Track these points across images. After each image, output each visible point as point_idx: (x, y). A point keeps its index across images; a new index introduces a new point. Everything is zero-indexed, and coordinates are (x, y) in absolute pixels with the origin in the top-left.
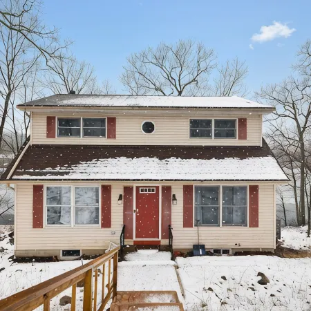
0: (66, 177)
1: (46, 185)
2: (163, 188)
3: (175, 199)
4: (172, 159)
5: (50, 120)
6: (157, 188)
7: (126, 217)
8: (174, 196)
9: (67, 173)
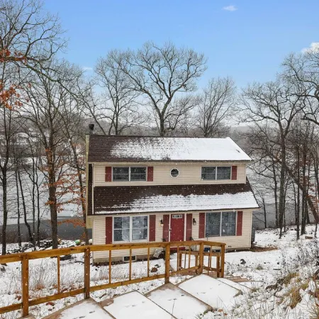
0: (129, 211)
1: (113, 217)
2: (187, 215)
3: (194, 221)
4: (192, 195)
5: (108, 169)
6: (183, 215)
7: (165, 234)
8: (194, 219)
9: (129, 209)
